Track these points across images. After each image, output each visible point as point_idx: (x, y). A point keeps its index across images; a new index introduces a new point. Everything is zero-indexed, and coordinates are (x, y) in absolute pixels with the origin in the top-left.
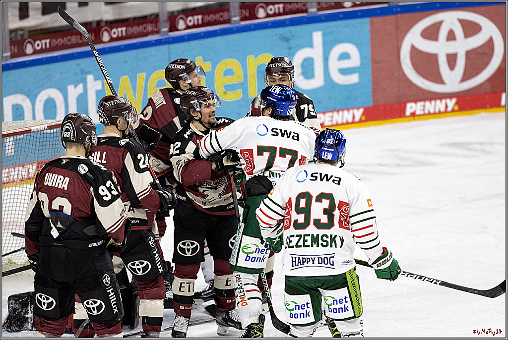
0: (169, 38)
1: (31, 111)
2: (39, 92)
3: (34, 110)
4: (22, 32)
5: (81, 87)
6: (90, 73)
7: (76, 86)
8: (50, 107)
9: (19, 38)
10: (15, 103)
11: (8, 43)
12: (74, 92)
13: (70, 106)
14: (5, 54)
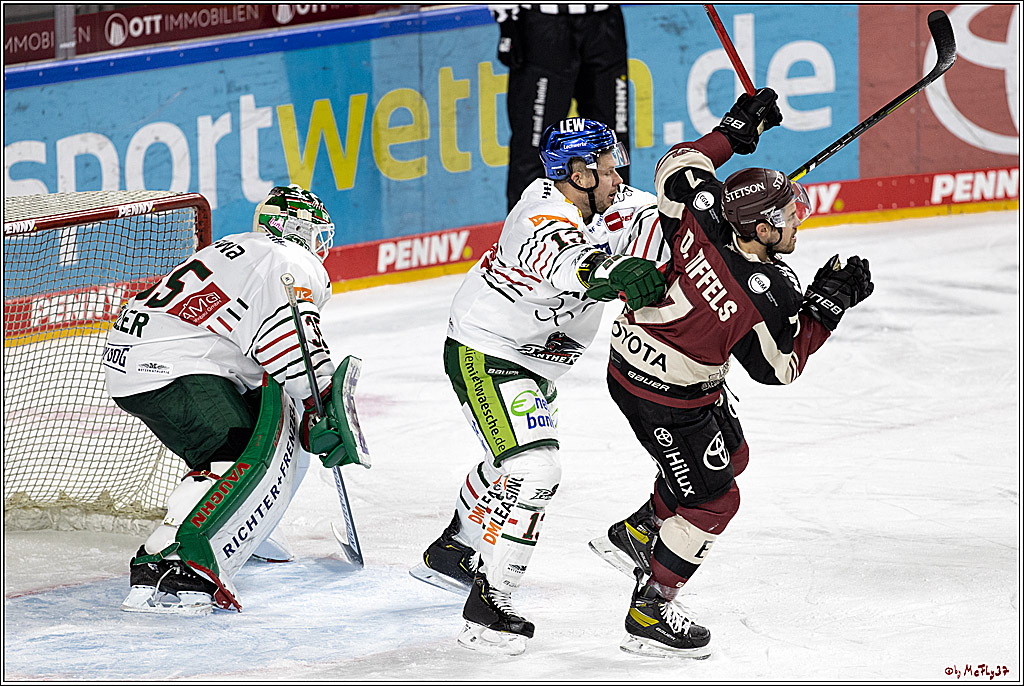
0: (421, 19)
1: (117, 170)
2: (137, 129)
3: (122, 168)
5: (226, 118)
6: (247, 90)
7: (214, 120)
8: (158, 162)
9: (95, 10)
10: (83, 151)
11: (71, 21)
12: (211, 131)
13: (201, 162)
14: (62, 46)
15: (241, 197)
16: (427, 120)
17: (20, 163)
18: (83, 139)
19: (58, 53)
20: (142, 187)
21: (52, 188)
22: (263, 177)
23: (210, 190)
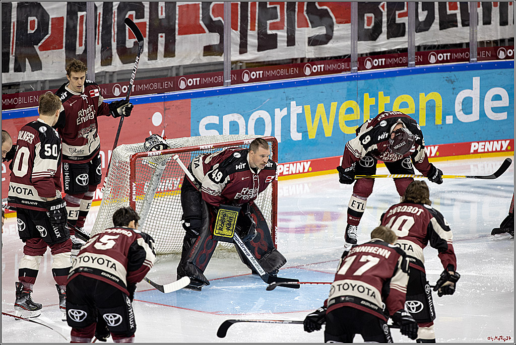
0: (358, 75)
1: (245, 127)
2: (253, 112)
3: (247, 127)
4: (241, 64)
5: (285, 110)
6: (293, 99)
7: (281, 110)
8: (260, 123)
9: (238, 68)
10: (233, 120)
11: (229, 72)
12: (280, 114)
13: (276, 125)
14: (226, 81)
15: (290, 138)
16: (359, 113)
17: (209, 124)
18: (232, 116)
19: (224, 84)
20: (254, 134)
21: (221, 133)
22: (298, 131)
23: (279, 135)
